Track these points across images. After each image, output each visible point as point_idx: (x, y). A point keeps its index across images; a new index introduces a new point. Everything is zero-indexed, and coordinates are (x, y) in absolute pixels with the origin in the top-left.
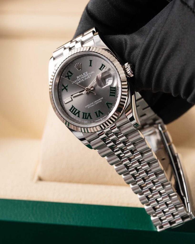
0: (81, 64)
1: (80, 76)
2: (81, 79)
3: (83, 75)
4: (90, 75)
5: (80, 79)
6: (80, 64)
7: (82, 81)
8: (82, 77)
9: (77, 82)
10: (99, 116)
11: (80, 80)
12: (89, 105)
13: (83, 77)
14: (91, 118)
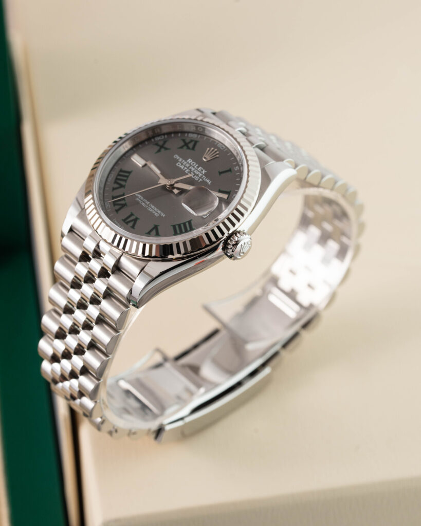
0: (217, 157)
1: (193, 164)
2: (188, 168)
3: (198, 167)
4: (203, 179)
5: (188, 165)
6: (217, 154)
7: (186, 170)
8: (194, 167)
9: (180, 162)
10: (127, 223)
11: (185, 166)
12: (142, 198)
13: (193, 169)
14: (117, 211)
